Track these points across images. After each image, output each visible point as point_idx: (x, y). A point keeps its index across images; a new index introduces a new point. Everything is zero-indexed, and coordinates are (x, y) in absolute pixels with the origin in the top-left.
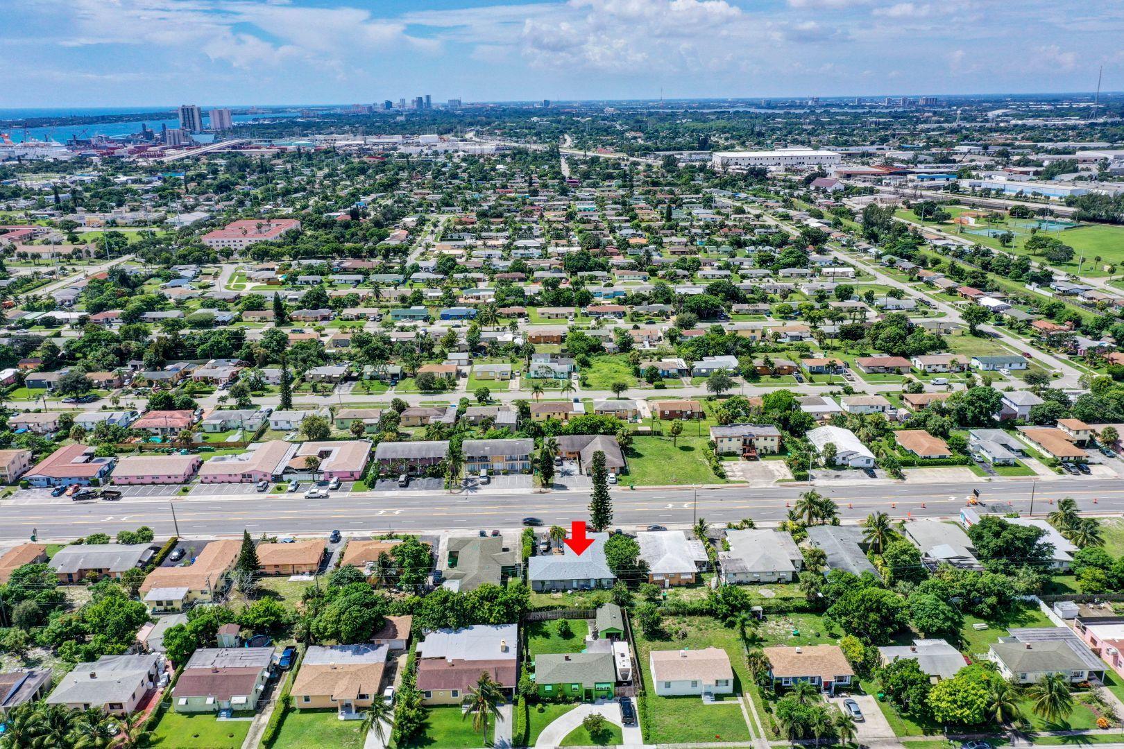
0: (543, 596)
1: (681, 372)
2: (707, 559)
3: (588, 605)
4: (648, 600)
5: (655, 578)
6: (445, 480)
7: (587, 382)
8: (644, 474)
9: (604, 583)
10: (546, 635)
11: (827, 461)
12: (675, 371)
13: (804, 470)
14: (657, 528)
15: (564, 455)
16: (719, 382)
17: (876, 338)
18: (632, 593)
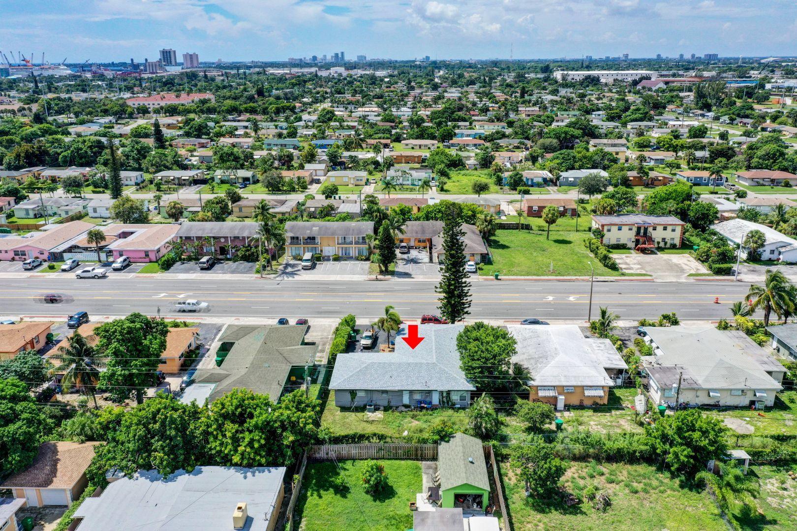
0: (352, 416)
1: (546, 182)
2: (623, 365)
3: (426, 435)
4: (529, 430)
5: (541, 393)
6: (258, 265)
7: (445, 187)
8: (512, 265)
9: (455, 398)
10: (343, 491)
11: (750, 254)
12: (540, 180)
13: (726, 262)
14: (535, 322)
15: (412, 243)
16: (592, 188)
17: (751, 158)
18: (502, 417)
